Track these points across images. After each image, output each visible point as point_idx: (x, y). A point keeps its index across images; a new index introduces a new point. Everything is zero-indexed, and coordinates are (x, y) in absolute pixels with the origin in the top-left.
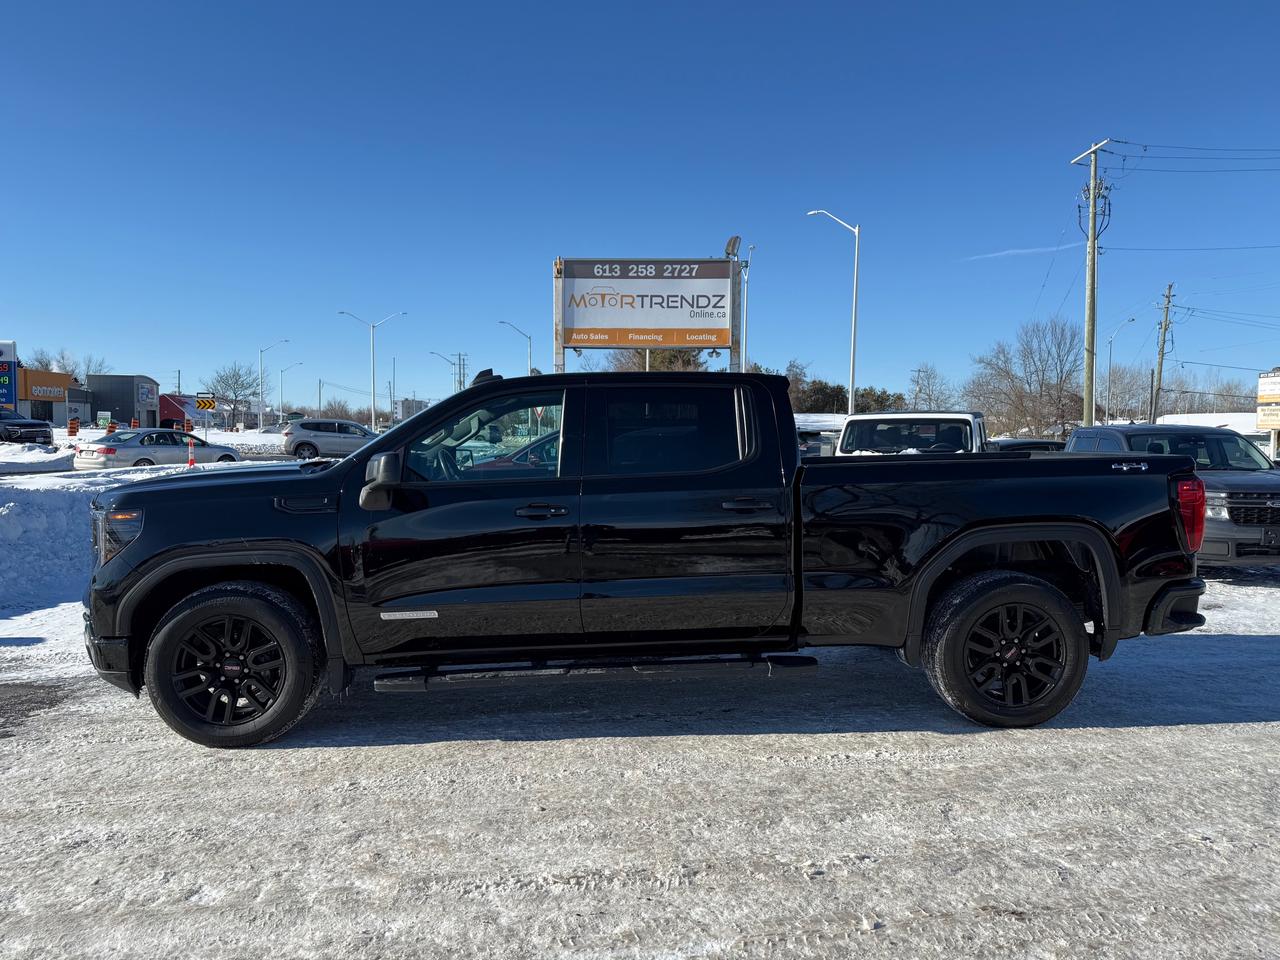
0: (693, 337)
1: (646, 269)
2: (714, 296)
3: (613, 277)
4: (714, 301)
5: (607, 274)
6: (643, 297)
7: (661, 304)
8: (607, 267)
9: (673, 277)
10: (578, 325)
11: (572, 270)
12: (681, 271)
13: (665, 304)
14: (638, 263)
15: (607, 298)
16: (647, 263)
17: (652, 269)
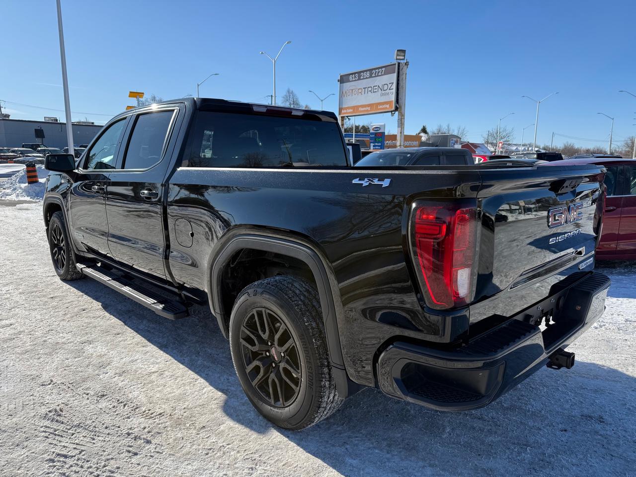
0: (381, 107)
1: (366, 74)
2: (390, 83)
3: (356, 80)
4: (390, 85)
5: (354, 79)
6: (365, 88)
7: (371, 91)
8: (354, 75)
9: (376, 76)
10: (344, 106)
11: (343, 80)
12: (379, 72)
13: (372, 91)
14: (363, 72)
15: (354, 91)
16: (366, 71)
17: (368, 73)
